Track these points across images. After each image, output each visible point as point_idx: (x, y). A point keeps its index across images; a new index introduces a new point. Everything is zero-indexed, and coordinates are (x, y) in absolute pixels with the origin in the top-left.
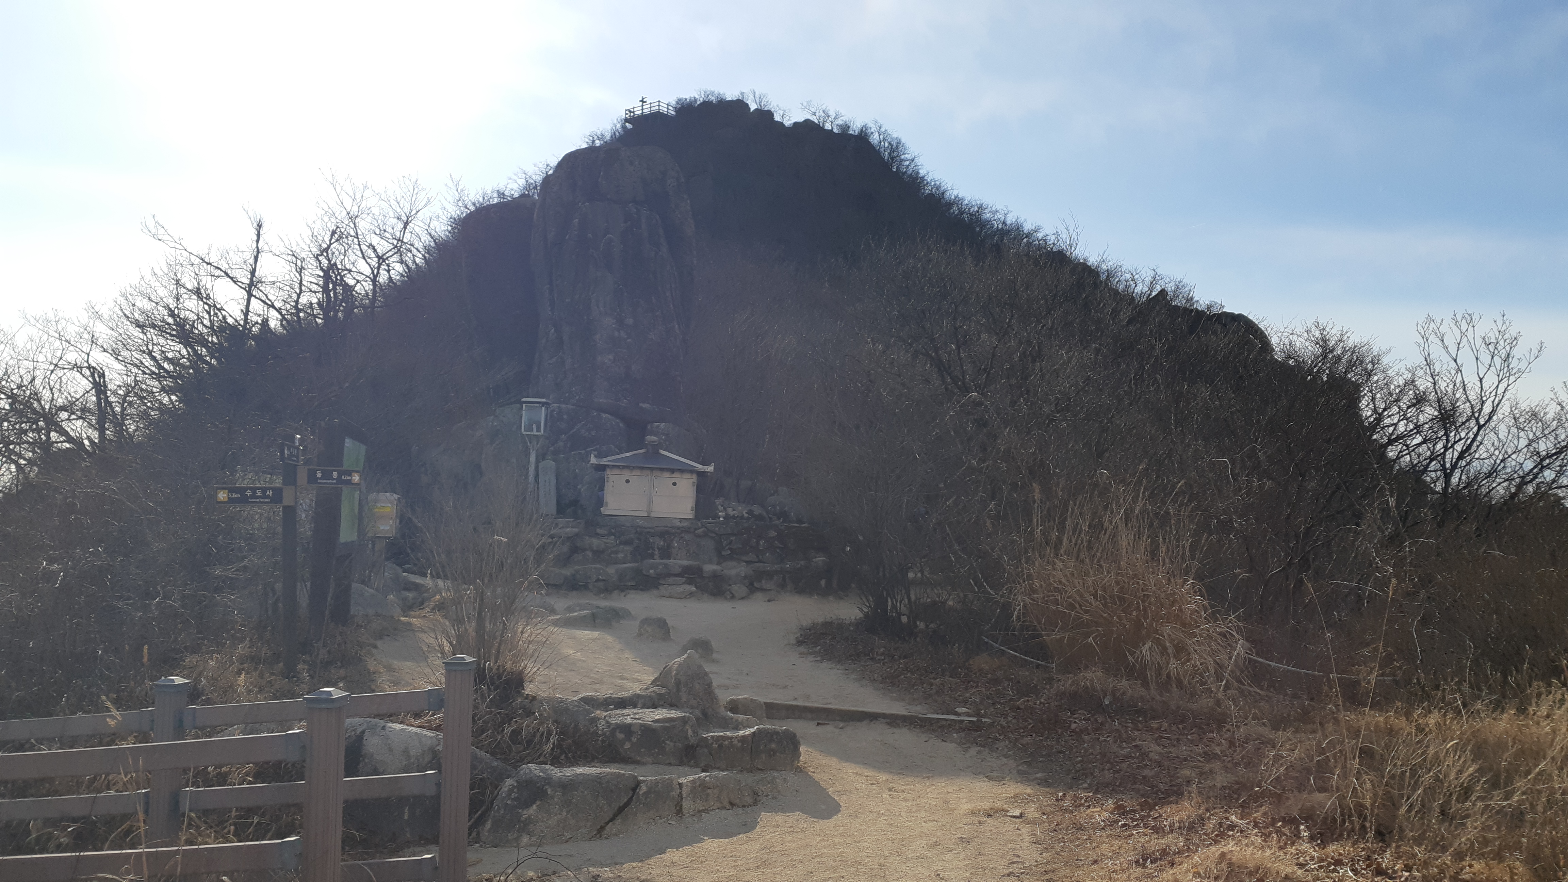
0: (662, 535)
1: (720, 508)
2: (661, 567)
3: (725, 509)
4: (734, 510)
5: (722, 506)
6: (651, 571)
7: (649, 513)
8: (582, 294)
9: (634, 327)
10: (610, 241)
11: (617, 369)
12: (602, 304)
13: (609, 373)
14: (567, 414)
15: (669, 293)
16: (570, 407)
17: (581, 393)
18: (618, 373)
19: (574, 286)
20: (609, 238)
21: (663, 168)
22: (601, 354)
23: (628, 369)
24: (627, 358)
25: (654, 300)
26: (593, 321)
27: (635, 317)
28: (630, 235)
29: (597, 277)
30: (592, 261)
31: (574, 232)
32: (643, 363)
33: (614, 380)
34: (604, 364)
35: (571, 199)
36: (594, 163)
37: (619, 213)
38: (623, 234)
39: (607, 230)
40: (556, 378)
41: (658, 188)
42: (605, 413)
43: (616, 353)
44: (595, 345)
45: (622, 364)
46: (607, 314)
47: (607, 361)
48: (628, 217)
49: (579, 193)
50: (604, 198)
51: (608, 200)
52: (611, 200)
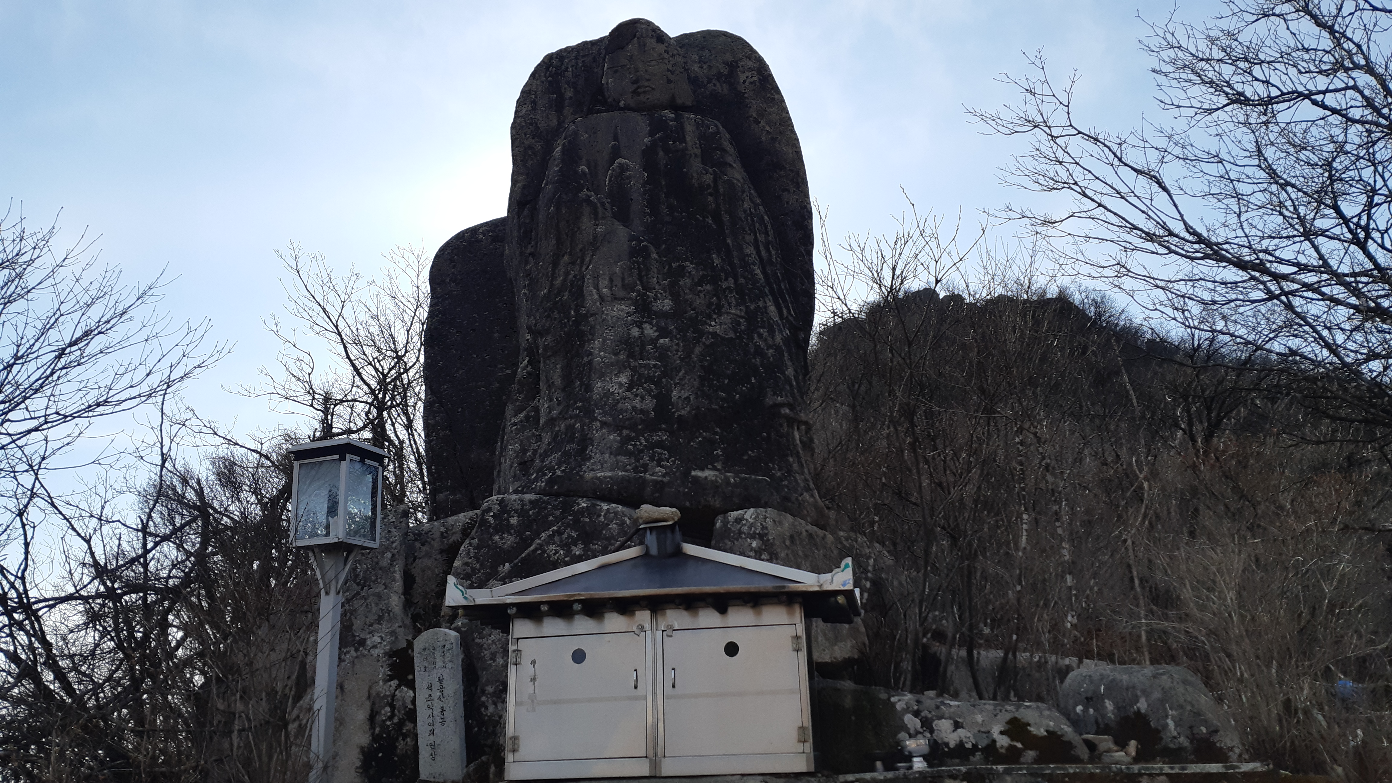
1: (911, 721)
3: (927, 725)
4: (957, 725)
5: (916, 714)
8: (567, 274)
9: (675, 314)
10: (623, 168)
11: (637, 403)
12: (603, 283)
13: (621, 412)
14: (522, 513)
15: (750, 250)
16: (527, 497)
17: (560, 465)
18: (642, 411)
19: (555, 264)
20: (621, 166)
21: (729, 57)
22: (602, 375)
23: (663, 401)
24: (660, 378)
25: (717, 261)
26: (586, 317)
27: (675, 296)
28: (661, 154)
29: (595, 237)
30: (586, 210)
31: (554, 169)
32: (696, 383)
33: (633, 427)
34: (608, 394)
35: (554, 123)
36: (594, 60)
37: (641, 123)
38: (648, 154)
39: (616, 153)
40: (524, 451)
41: (722, 89)
42: (609, 500)
43: (634, 370)
44: (590, 362)
45: (649, 392)
46: (615, 298)
47: (614, 388)
48: (657, 126)
49: (568, 111)
50: (613, 107)
51: (621, 109)
52: (627, 108)
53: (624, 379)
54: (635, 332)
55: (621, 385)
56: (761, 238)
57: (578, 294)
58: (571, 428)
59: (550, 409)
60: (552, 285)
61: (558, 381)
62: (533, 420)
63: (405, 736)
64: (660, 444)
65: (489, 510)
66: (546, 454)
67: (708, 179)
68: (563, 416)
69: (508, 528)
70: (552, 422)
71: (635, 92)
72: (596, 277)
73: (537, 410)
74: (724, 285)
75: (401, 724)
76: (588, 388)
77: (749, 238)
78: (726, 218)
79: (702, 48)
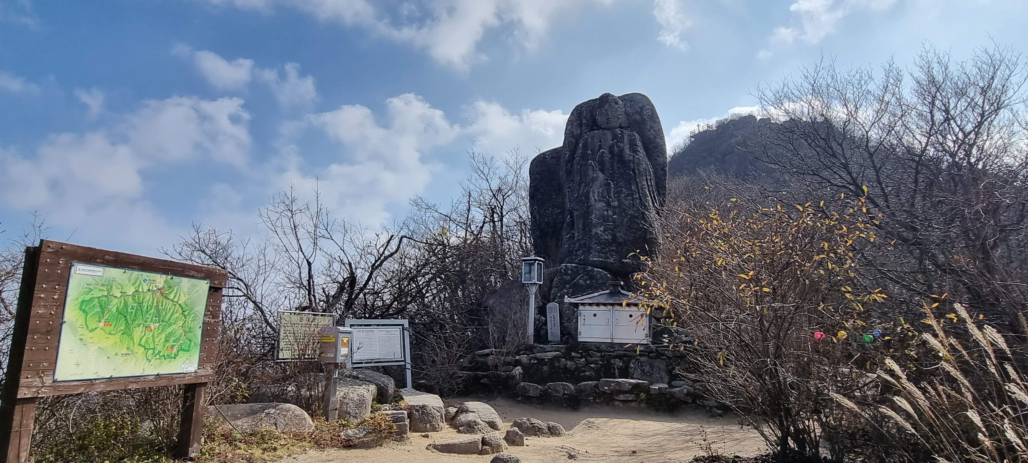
0: (620, 357)
2: (613, 384)
6: (606, 388)
7: (612, 339)
8: (584, 190)
9: (619, 206)
10: (603, 153)
11: (606, 237)
12: (596, 195)
13: (601, 239)
14: (571, 270)
15: (645, 183)
16: (573, 265)
17: (582, 255)
18: (607, 240)
19: (580, 185)
20: (602, 152)
21: (641, 105)
22: (595, 227)
23: (614, 236)
24: (613, 229)
25: (633, 188)
26: (590, 206)
27: (619, 201)
28: (616, 148)
29: (593, 178)
30: (591, 167)
31: (579, 151)
32: (625, 231)
33: (604, 245)
34: (597, 233)
35: (579, 132)
36: (593, 108)
37: (609, 135)
38: (611, 148)
39: (600, 147)
40: (570, 247)
41: (638, 117)
42: (597, 268)
43: (605, 226)
44: (591, 222)
45: (610, 233)
46: (600, 201)
47: (599, 232)
48: (615, 137)
49: (583, 127)
50: (599, 128)
51: (602, 128)
52: (604, 128)
53: (602, 229)
54: (606, 213)
55: (601, 231)
56: (648, 178)
57: (588, 198)
58: (585, 243)
59: (578, 236)
60: (579, 193)
61: (581, 227)
62: (572, 237)
63: (543, 329)
64: (613, 250)
65: (562, 268)
66: (577, 251)
67: (631, 158)
68: (582, 239)
69: (568, 274)
70: (578, 240)
71: (608, 123)
72: (594, 193)
73: (573, 234)
74: (635, 197)
75: (542, 326)
76: (591, 231)
77: (644, 178)
78: (637, 171)
79: (631, 102)
